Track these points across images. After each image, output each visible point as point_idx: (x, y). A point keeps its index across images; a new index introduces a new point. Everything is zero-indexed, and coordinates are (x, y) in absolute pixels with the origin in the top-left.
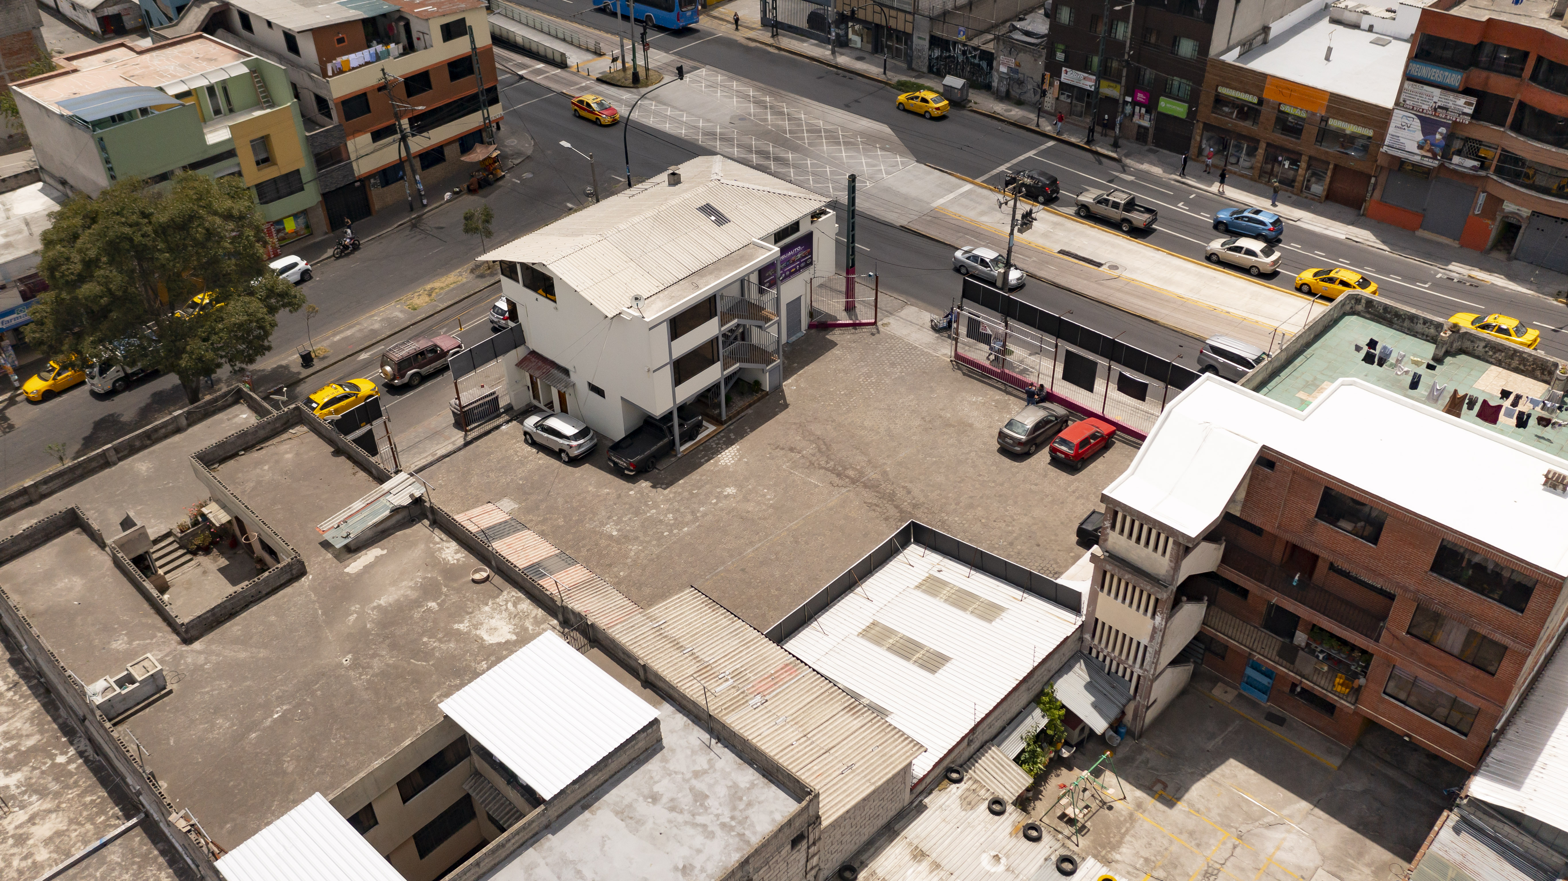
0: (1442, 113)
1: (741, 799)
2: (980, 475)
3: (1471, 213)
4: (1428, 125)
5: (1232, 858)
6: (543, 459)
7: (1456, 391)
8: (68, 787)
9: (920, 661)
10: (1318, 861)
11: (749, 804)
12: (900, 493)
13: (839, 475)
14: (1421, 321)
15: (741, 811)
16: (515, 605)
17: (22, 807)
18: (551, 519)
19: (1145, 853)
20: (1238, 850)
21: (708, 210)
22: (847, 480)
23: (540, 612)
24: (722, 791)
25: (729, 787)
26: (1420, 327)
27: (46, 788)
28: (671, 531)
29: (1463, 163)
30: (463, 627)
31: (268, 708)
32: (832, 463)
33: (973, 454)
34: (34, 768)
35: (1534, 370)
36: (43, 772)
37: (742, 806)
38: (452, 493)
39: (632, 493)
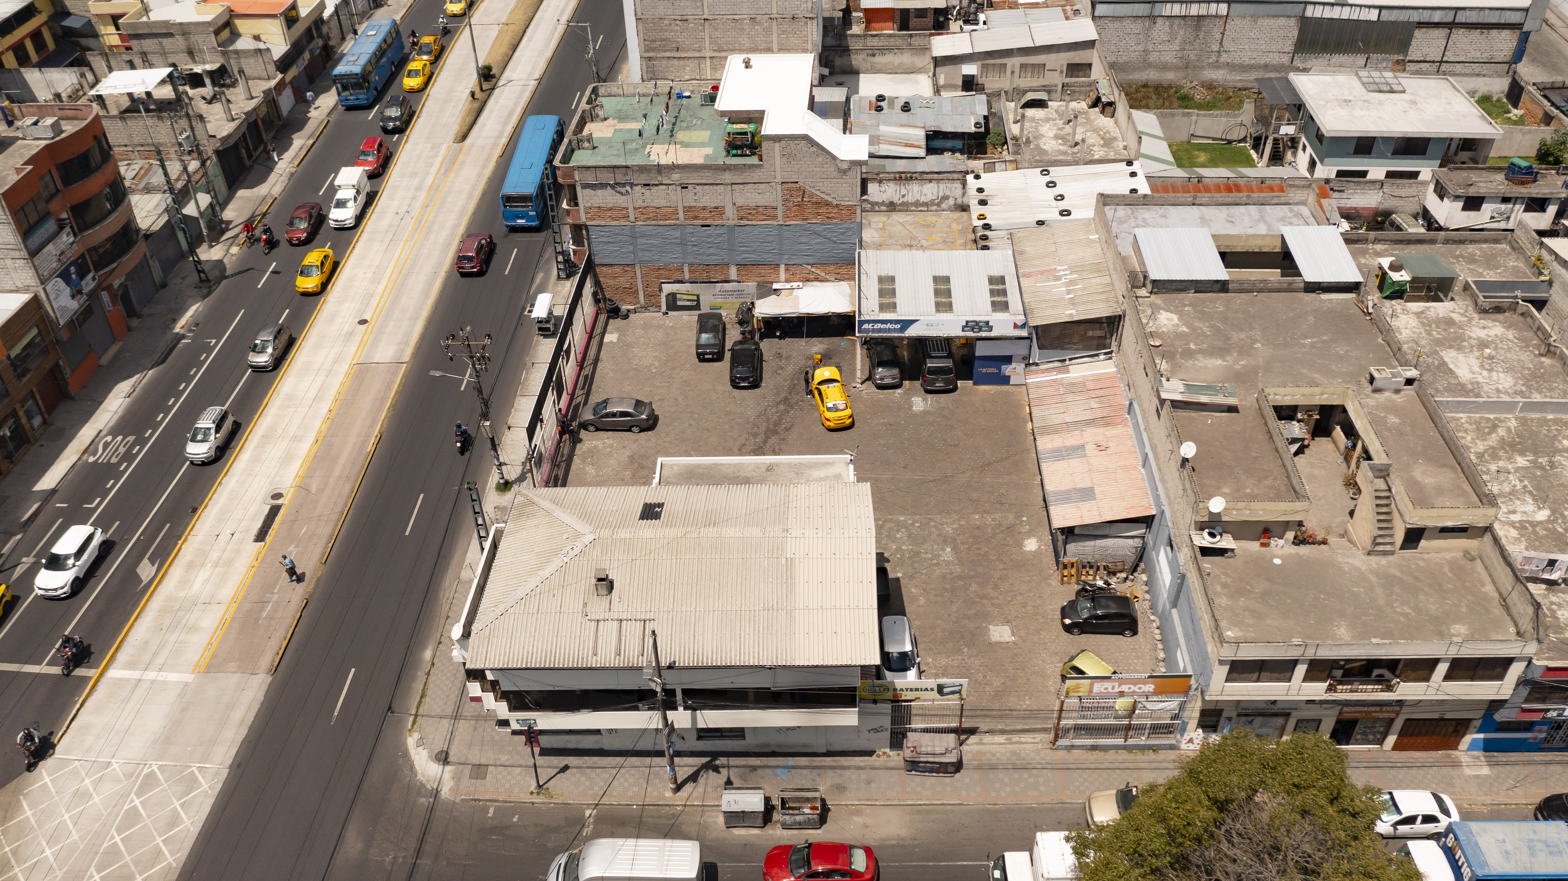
0: (64, 258)
39: (900, 575)
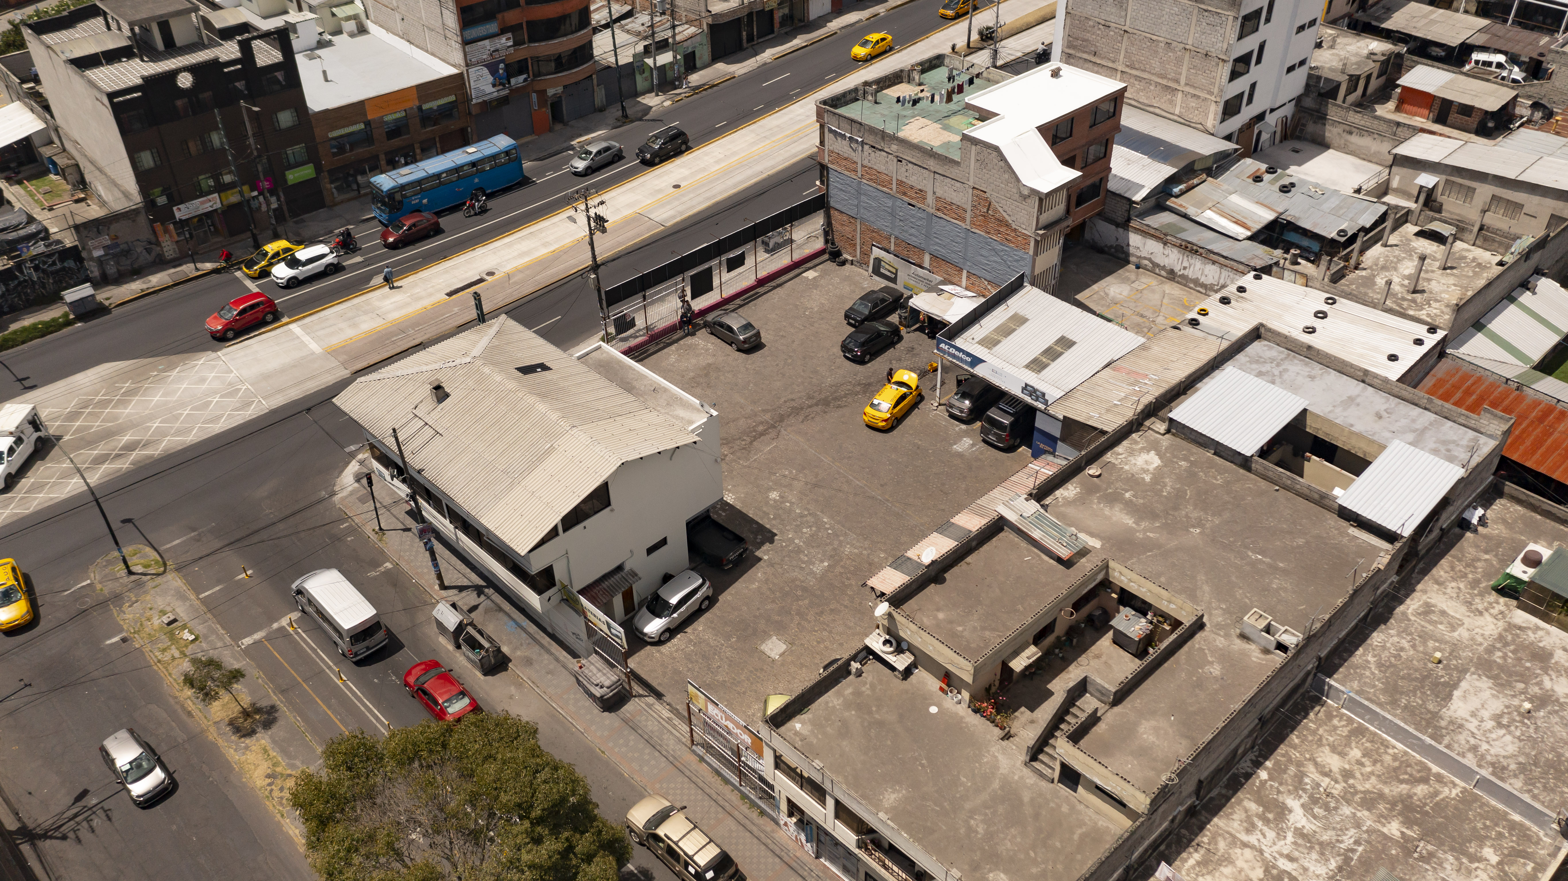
0: (496, 55)
2: (777, 365)
3: (533, 111)
4: (492, 68)
8: (1290, 760)
12: (793, 404)
17: (1318, 785)
18: (799, 610)
23: (1125, 443)
27: (1296, 776)
29: (518, 81)
30: (1148, 478)
31: (1254, 564)
33: (749, 366)
34: (1279, 792)
36: (1281, 784)
39: (766, 557)
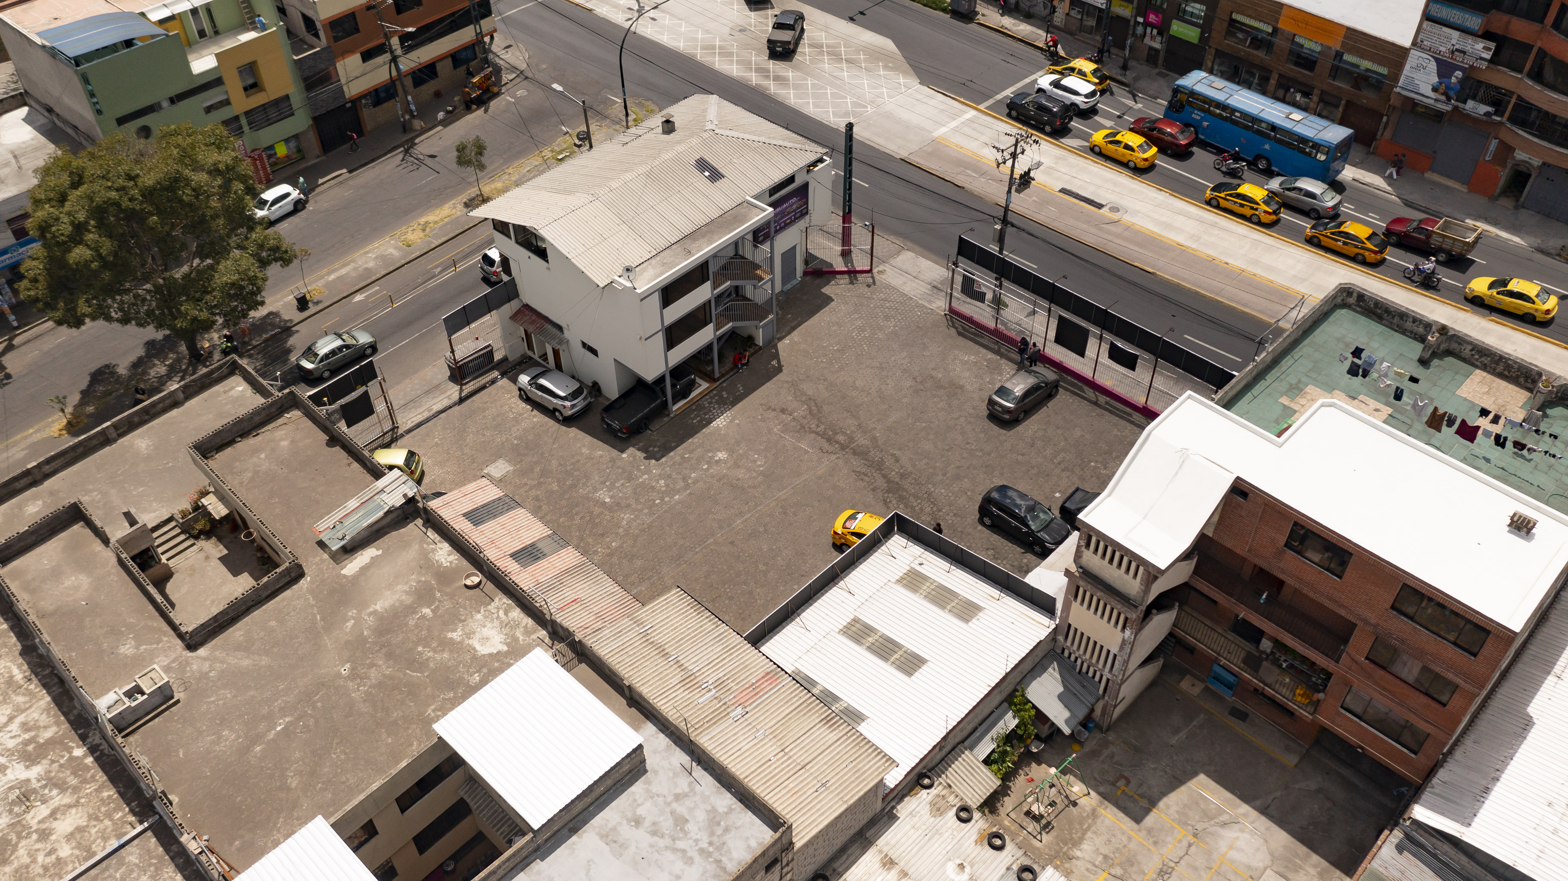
0: (1459, 57)
1: (719, 824)
2: (968, 443)
3: (1481, 159)
4: (1444, 68)
5: (1186, 857)
6: (538, 417)
7: (1436, 409)
8: (85, 781)
9: (898, 663)
10: (1268, 862)
11: (727, 830)
12: (889, 462)
13: (829, 440)
14: (1411, 320)
15: (718, 836)
16: (506, 614)
17: (44, 802)
18: (545, 483)
19: (1105, 850)
20: (1193, 849)
21: (702, 165)
22: (837, 446)
23: (529, 622)
24: (701, 815)
25: (708, 812)
26: (1409, 325)
27: (65, 783)
28: (662, 499)
29: (1477, 108)
30: (456, 635)
31: (270, 719)
32: (823, 427)
33: (962, 420)
34: (53, 762)
35: (1518, 377)
36: (61, 766)
37: (719, 831)
38: (448, 453)
39: (624, 455)
